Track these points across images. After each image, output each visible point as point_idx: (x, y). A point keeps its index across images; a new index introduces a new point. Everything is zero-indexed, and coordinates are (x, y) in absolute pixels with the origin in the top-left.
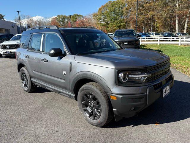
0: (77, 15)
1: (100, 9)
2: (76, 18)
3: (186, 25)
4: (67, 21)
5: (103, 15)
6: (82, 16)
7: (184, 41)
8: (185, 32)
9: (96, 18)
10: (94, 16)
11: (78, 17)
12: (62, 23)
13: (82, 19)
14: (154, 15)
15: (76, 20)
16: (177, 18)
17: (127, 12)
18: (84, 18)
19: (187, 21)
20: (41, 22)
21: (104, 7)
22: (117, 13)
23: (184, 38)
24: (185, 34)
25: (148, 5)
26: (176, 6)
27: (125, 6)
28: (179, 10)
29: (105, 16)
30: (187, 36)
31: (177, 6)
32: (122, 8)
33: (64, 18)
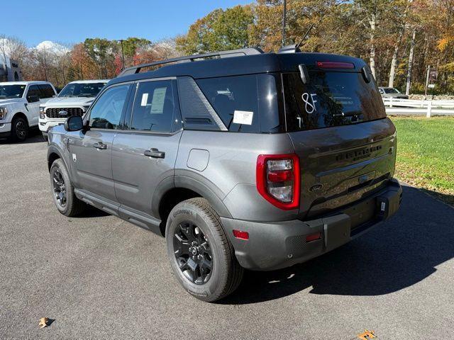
0: (138, 40)
1: (193, 28)
2: (134, 48)
3: (393, 69)
4: (110, 53)
5: (200, 42)
6: (150, 42)
7: (391, 106)
8: (391, 86)
9: (184, 49)
10: (179, 42)
11: (137, 45)
12: (98, 57)
13: (150, 49)
14: (320, 46)
15: (134, 53)
16: (373, 54)
17: (257, 37)
18: (153, 47)
19: (394, 61)
20: (46, 54)
21: (203, 22)
22: (236, 38)
23: (391, 99)
24: (391, 89)
25: (306, 21)
26: (370, 26)
27: (252, 22)
28: (375, 37)
29: (205, 44)
30: (396, 95)
31: (373, 27)
32: (245, 27)
33: (103, 45)
